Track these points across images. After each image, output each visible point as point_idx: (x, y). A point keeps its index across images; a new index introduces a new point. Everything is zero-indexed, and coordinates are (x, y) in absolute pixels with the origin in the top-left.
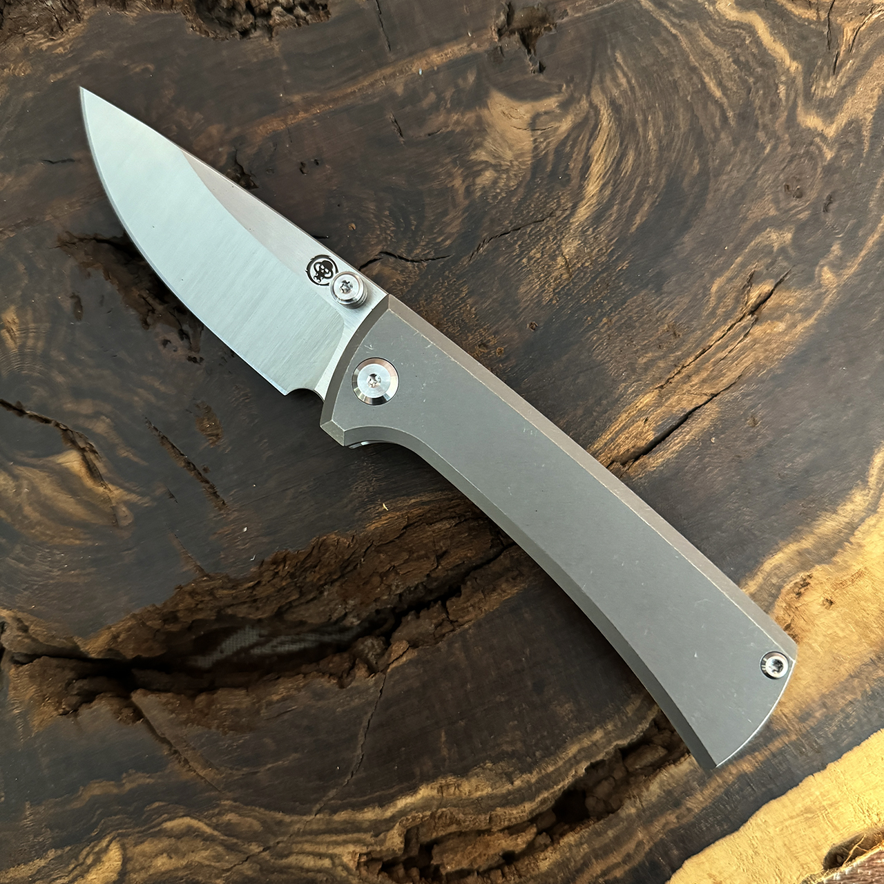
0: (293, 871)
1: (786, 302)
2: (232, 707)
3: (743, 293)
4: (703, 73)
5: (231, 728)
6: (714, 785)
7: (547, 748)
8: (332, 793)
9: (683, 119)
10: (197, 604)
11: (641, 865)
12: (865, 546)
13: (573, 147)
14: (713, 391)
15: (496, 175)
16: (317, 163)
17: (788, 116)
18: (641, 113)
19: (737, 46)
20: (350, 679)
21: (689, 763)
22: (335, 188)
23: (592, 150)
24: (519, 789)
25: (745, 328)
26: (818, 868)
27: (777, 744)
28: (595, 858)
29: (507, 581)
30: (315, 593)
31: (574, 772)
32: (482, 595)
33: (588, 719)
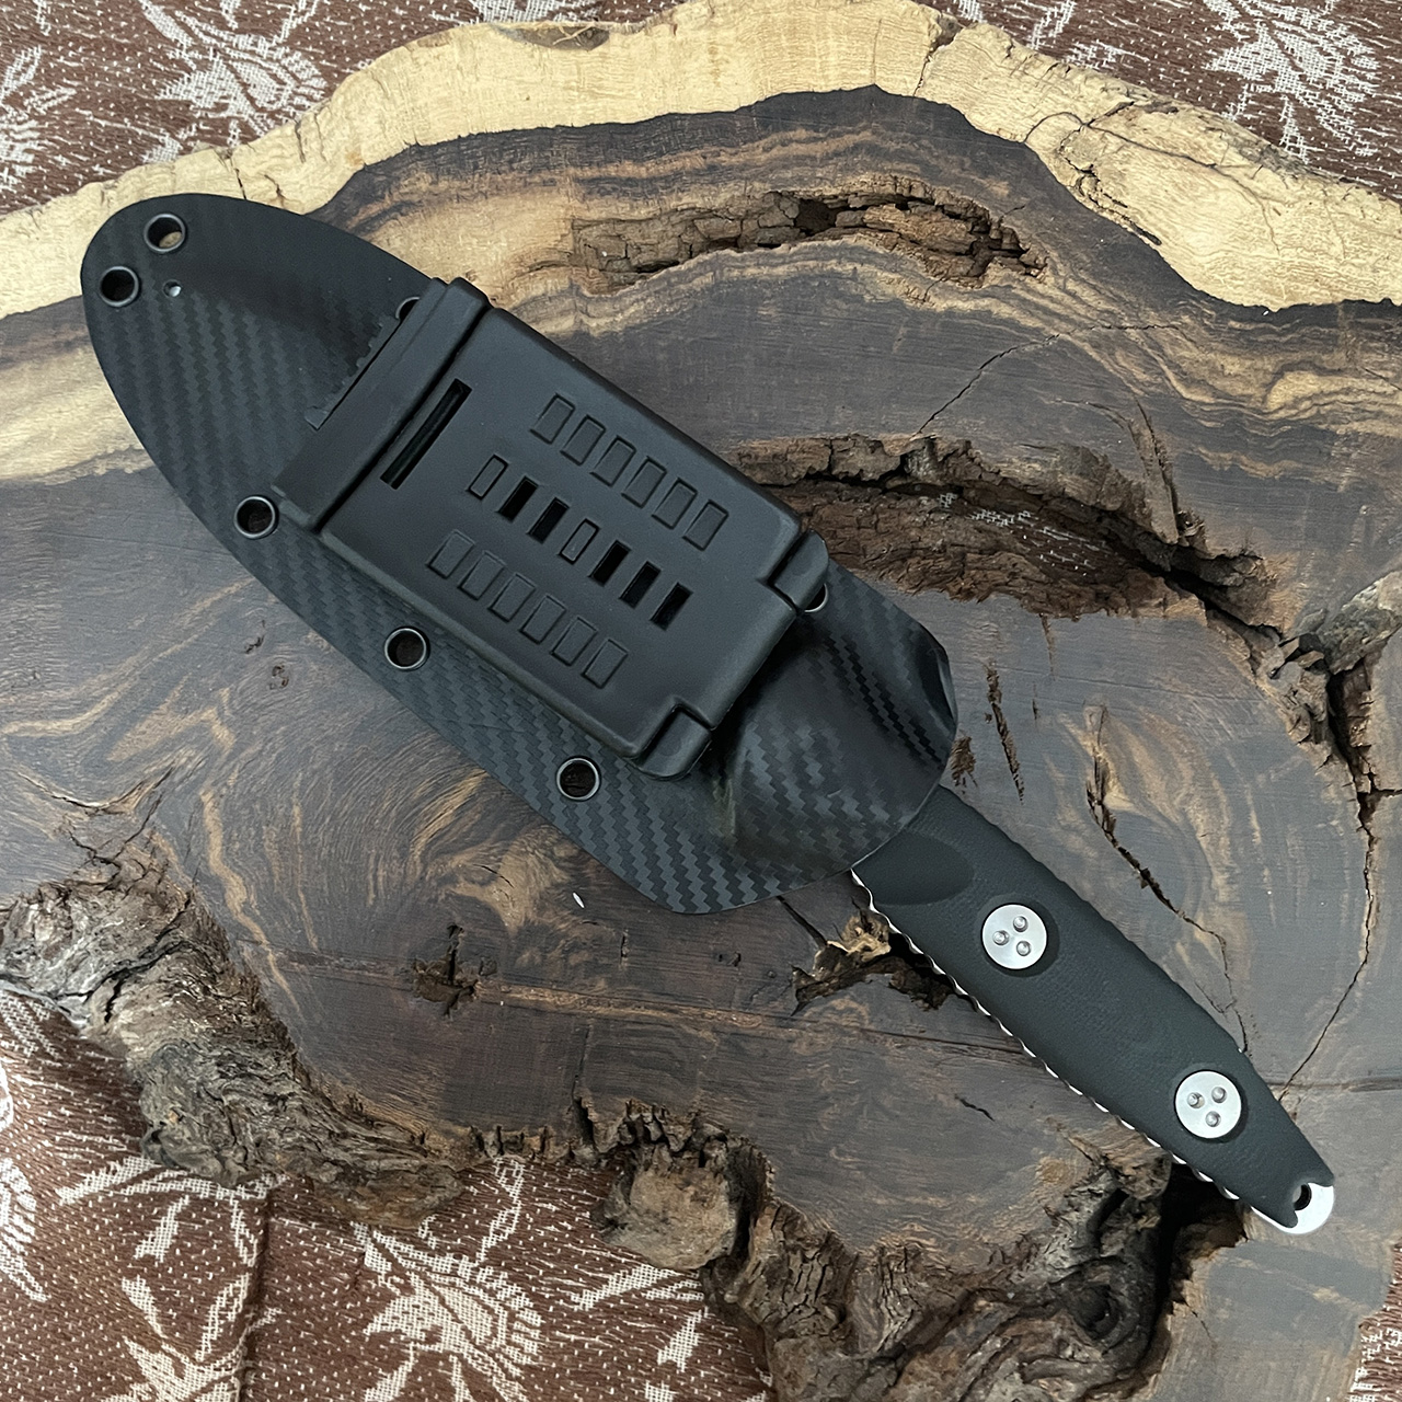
0: (1108, 294)
2: (1085, 481)
4: (298, 838)
5: (1096, 459)
6: (668, 167)
7: (806, 282)
8: (1032, 348)
10: (1069, 596)
11: (776, 130)
13: (467, 834)
15: (555, 849)
16: (721, 958)
17: (243, 750)
19: (250, 847)
20: (957, 445)
21: (680, 199)
23: (449, 822)
24: (851, 260)
26: (615, 39)
27: (589, 173)
28: (813, 158)
29: (757, 457)
30: (950, 550)
31: (793, 250)
32: (789, 457)
33: (752, 290)
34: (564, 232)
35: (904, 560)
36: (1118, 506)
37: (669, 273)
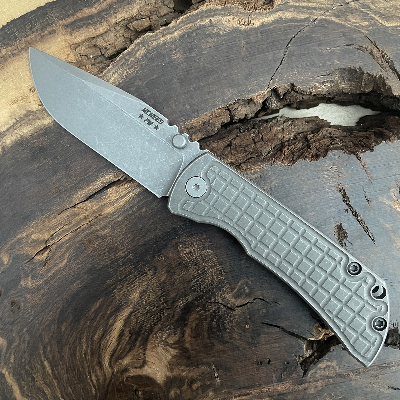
1: (29, 249)
2: (352, 83)
3: (51, 257)
4: (51, 375)
5: (356, 70)
6: (105, 4)
7: (189, 36)
9: (66, 353)
10: (363, 140)
12: (9, 116)
13: (125, 348)
14: (74, 209)
15: (167, 340)
16: (261, 363)
17: (11, 345)
18: (87, 360)
19: (31, 386)
20: (288, 87)
21: (116, 17)
22: (253, 348)
23: (115, 345)
24: (207, 17)
25: (53, 239)
27: (69, 21)
29: (196, 127)
30: (299, 137)
31: (178, 22)
32: (211, 121)
33: (165, 49)
34: (69, 53)
35: (281, 150)
36: (371, 89)
37: (124, 54)
